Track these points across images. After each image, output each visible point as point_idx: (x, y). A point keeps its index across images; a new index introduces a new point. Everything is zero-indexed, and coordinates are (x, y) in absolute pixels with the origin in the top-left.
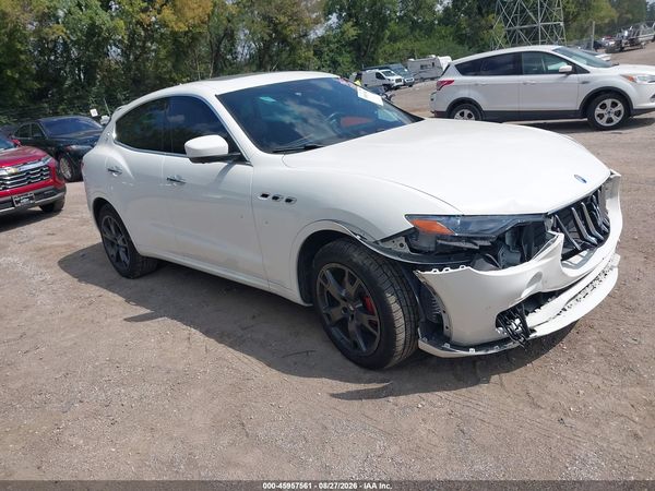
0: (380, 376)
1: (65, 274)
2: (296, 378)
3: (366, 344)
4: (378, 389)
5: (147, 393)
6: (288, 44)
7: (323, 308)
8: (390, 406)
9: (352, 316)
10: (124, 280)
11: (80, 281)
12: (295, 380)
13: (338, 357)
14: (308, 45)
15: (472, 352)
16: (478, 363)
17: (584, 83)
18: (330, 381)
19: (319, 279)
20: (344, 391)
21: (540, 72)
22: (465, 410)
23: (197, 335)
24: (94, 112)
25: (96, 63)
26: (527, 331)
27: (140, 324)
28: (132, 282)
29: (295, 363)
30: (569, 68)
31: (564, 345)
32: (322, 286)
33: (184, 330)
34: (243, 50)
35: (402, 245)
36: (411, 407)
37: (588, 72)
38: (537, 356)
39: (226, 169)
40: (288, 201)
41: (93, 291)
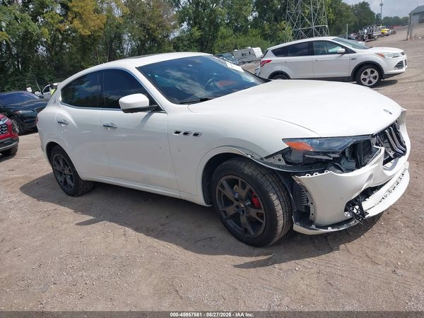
0: (265, 251)
1: (27, 196)
2: (206, 256)
3: (253, 229)
4: (265, 260)
5: (103, 274)
6: (157, 42)
7: (221, 208)
8: (277, 270)
9: (243, 211)
10: (70, 198)
11: (38, 200)
12: (206, 257)
13: (232, 240)
14: (170, 43)
15: (330, 230)
16: (329, 238)
17: (353, 59)
18: (231, 257)
19: (218, 187)
20: (242, 263)
21: (324, 53)
22: (328, 270)
23: (130, 231)
24: (29, 89)
25: (30, 57)
26: (363, 213)
27: (88, 227)
28: (76, 199)
29: (204, 246)
30: (343, 50)
31: (381, 222)
32: (220, 191)
33: (120, 229)
34: (127, 47)
35: (280, 160)
36: (291, 270)
37: (354, 52)
38: (366, 230)
39: (147, 117)
40: (196, 135)
41: (49, 206)
